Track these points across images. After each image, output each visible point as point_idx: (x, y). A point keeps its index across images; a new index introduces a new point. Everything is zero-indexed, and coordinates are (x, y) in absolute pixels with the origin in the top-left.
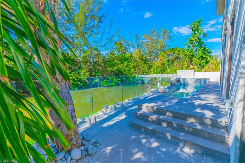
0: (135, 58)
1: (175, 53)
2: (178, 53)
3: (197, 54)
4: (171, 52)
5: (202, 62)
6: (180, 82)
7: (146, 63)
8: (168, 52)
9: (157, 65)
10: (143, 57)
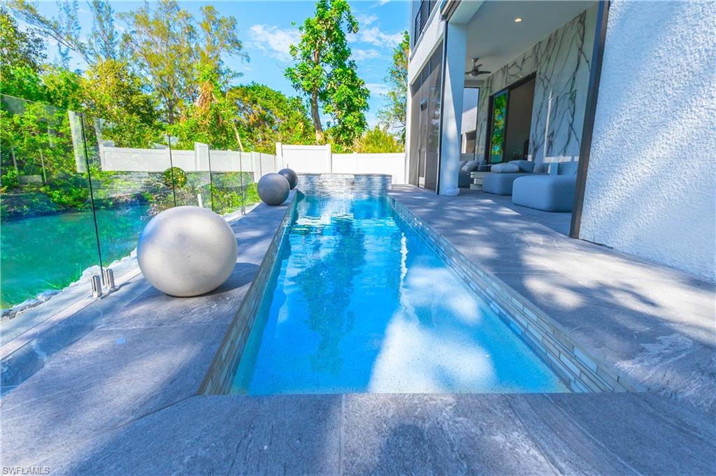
0: (93, 98)
1: (255, 102)
2: (265, 102)
3: (334, 92)
4: (244, 96)
5: (349, 118)
6: (296, 187)
7: (150, 123)
8: (233, 94)
9: (192, 121)
10: (134, 98)
